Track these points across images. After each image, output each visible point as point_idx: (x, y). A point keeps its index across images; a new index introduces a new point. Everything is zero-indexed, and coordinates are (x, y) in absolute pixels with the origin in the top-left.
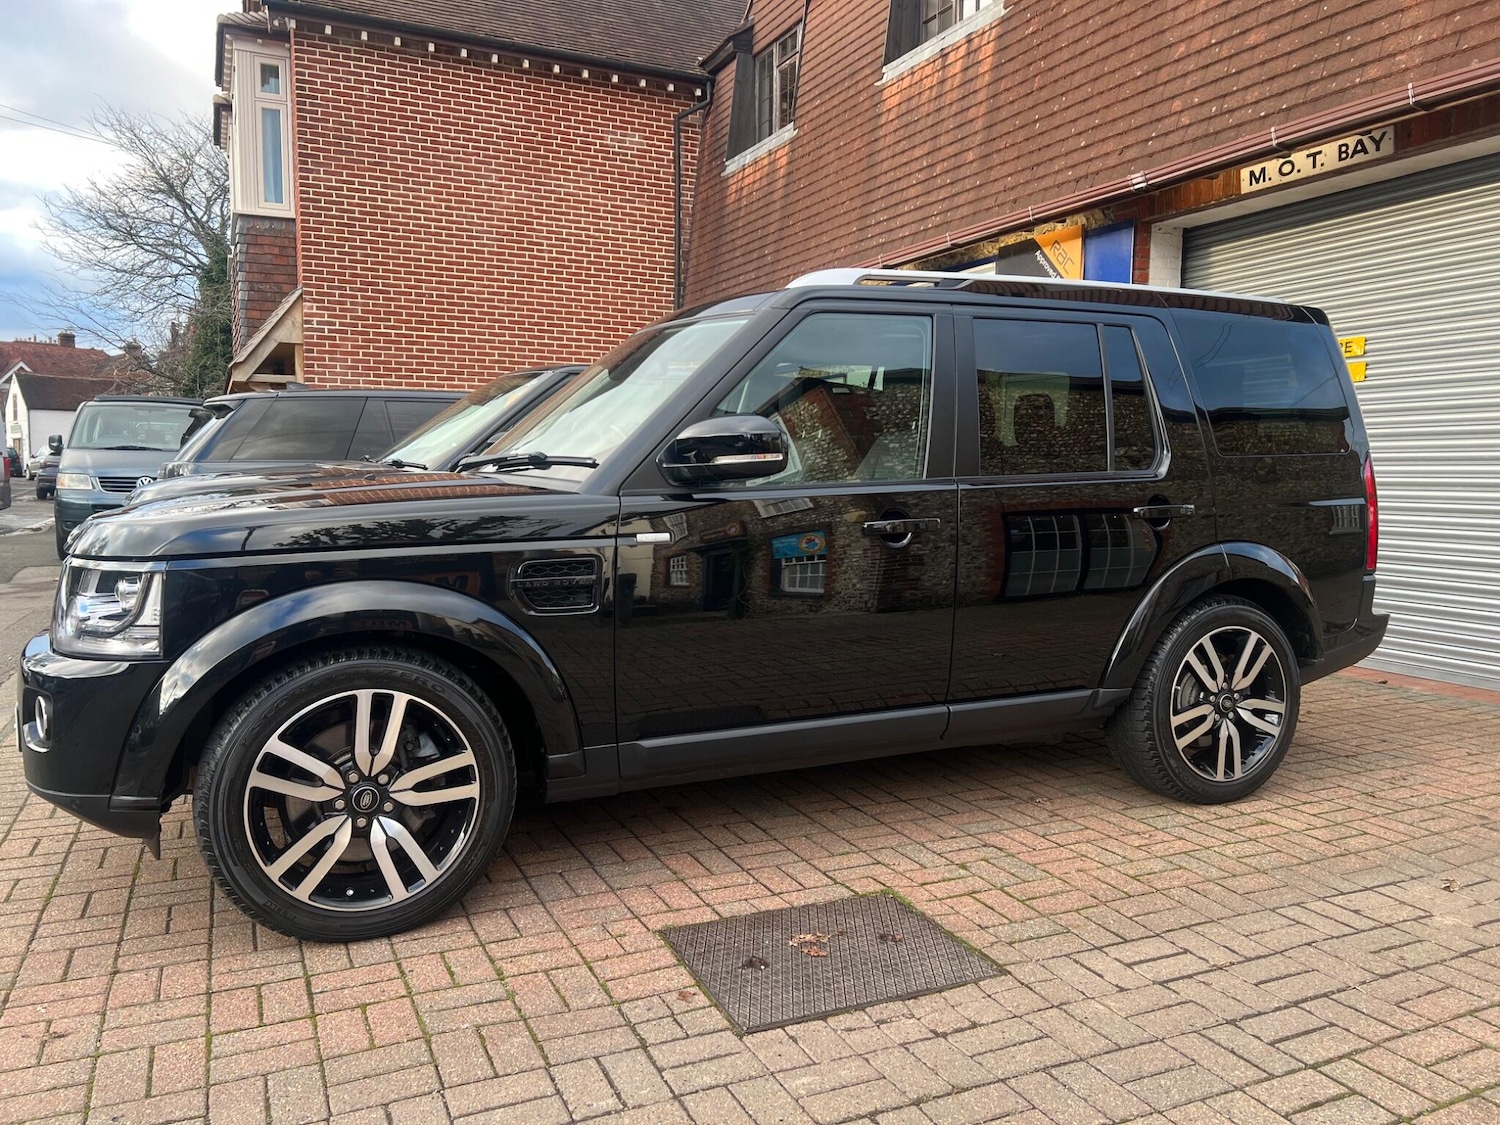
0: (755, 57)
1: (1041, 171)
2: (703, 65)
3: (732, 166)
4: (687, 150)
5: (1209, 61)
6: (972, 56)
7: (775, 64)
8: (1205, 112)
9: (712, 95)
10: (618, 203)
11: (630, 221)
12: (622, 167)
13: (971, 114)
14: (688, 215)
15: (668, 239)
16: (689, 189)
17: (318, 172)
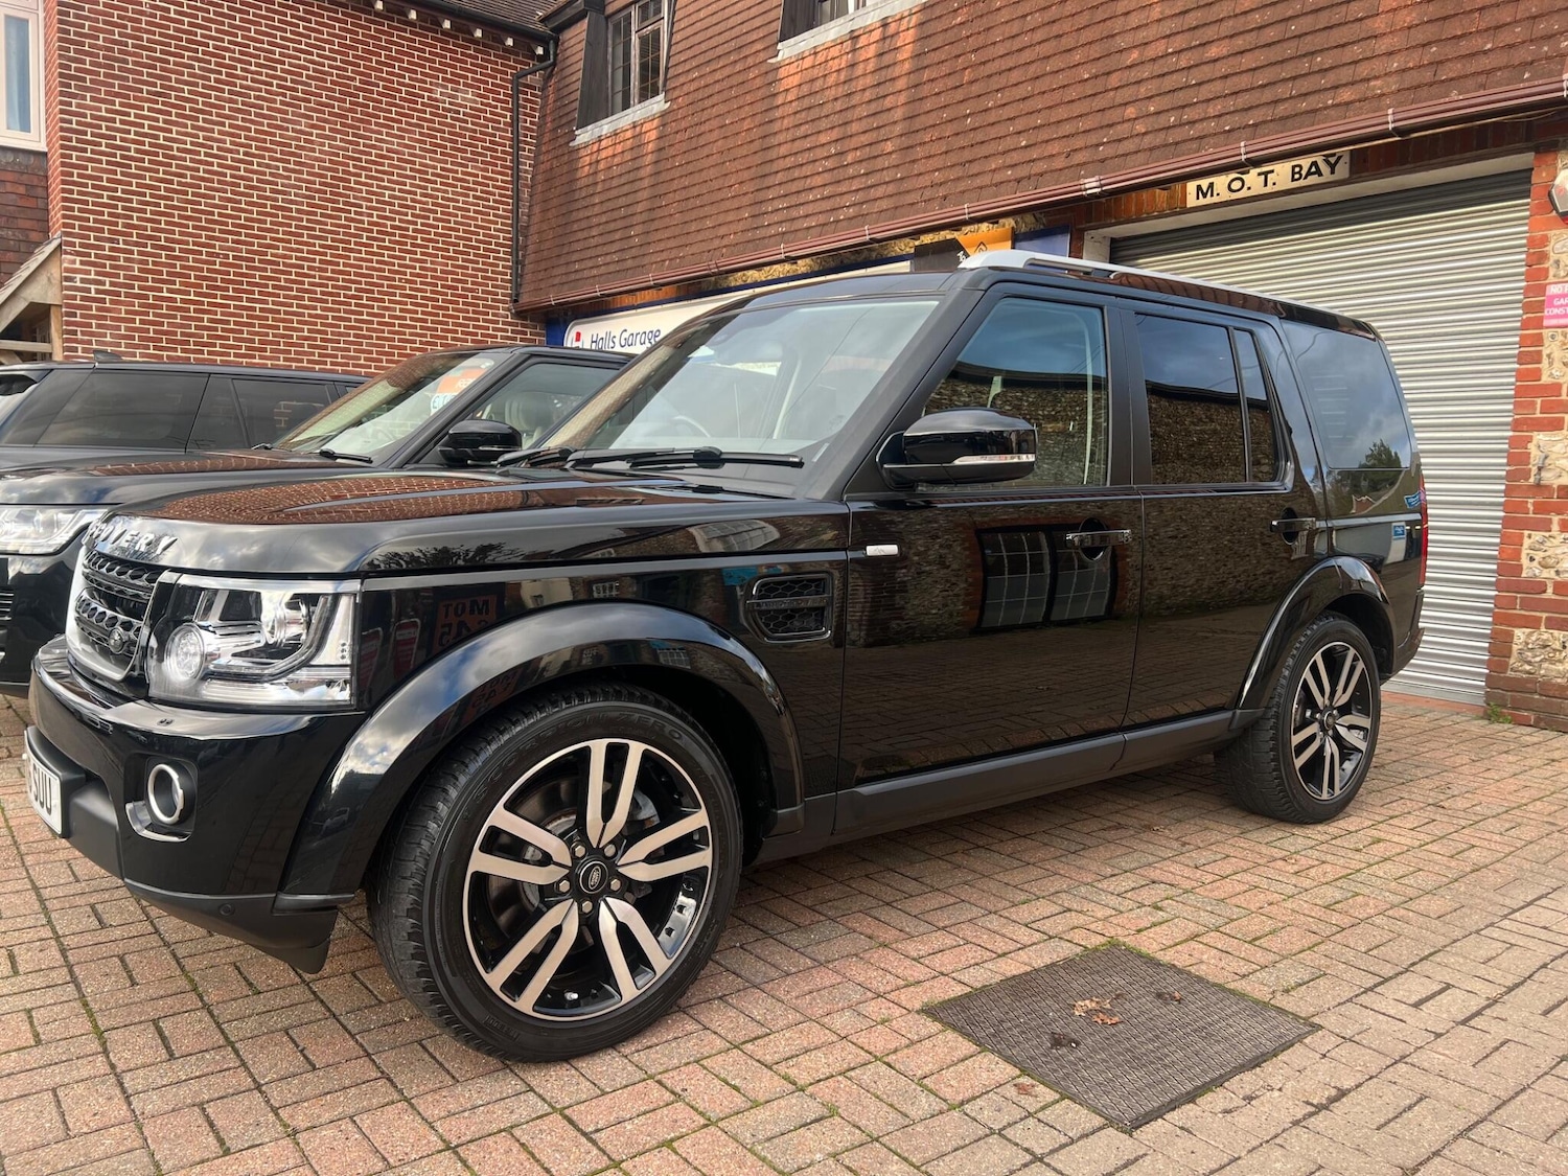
0: (608, 18)
1: (975, 168)
2: (543, 20)
3: (584, 136)
4: (525, 114)
5: (1166, 70)
6: (888, 41)
7: (634, 28)
8: (1162, 121)
9: (556, 55)
10: (449, 166)
11: (462, 187)
12: (454, 126)
13: (888, 102)
14: (526, 186)
15: (504, 210)
16: (528, 158)
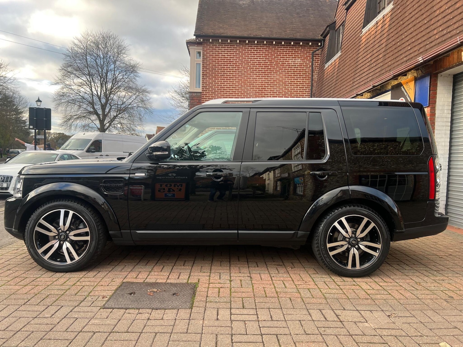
0: (336, 31)
1: (398, 59)
2: (321, 35)
3: (326, 66)
4: (316, 62)
5: (445, 15)
6: (384, 22)
7: (341, 32)
8: (443, 33)
9: (324, 44)
10: (293, 80)
11: (296, 85)
12: (294, 69)
13: (382, 42)
14: (315, 82)
15: (308, 90)
16: (316, 74)
17: (207, 79)
